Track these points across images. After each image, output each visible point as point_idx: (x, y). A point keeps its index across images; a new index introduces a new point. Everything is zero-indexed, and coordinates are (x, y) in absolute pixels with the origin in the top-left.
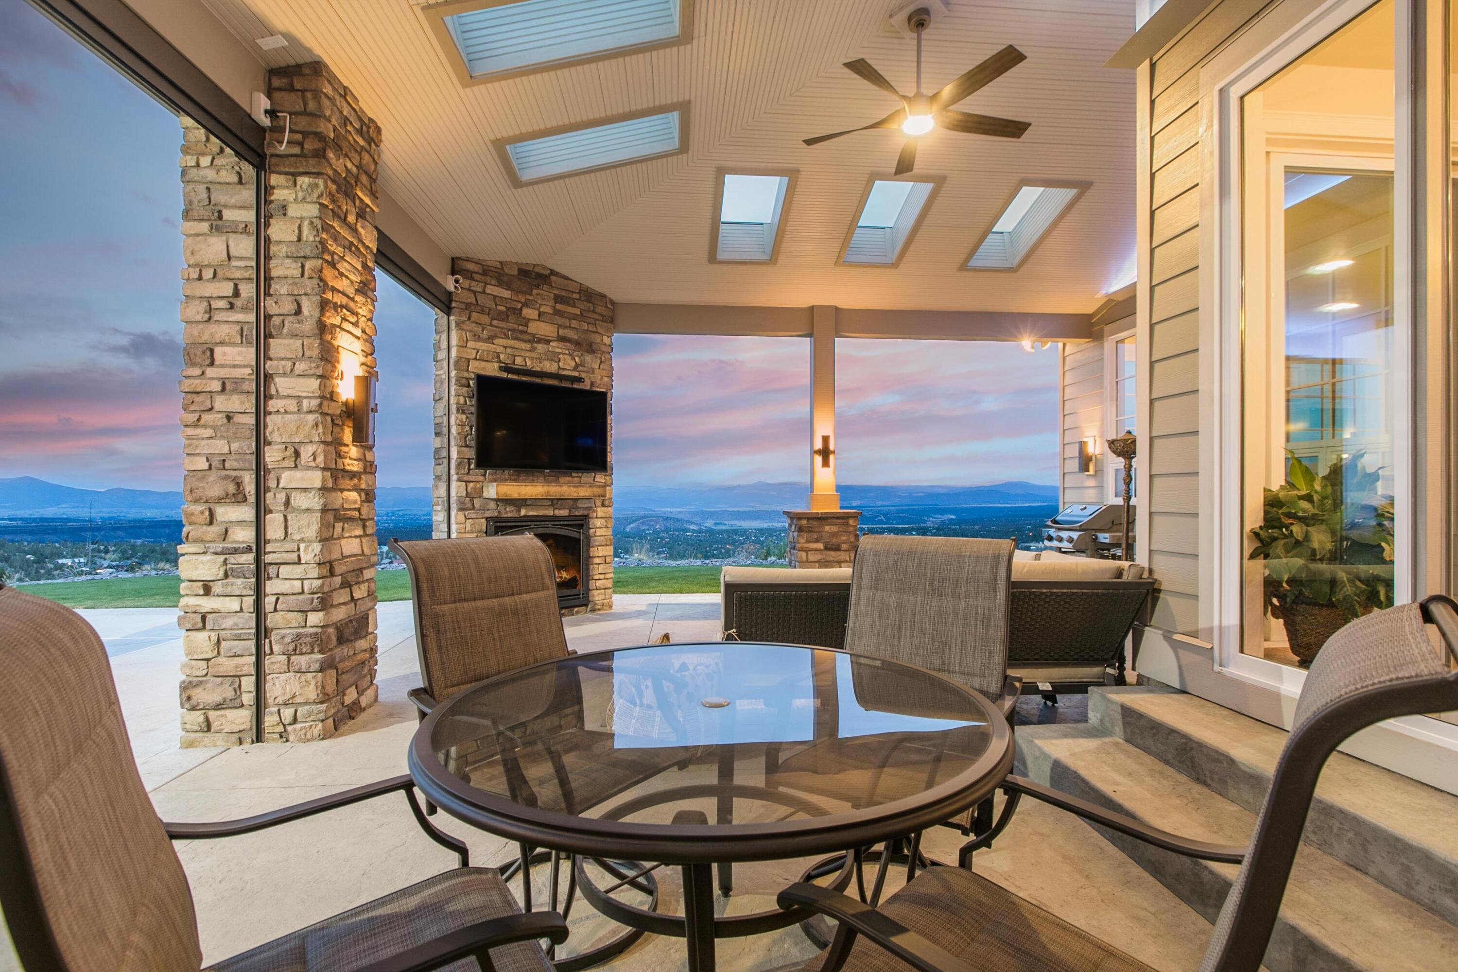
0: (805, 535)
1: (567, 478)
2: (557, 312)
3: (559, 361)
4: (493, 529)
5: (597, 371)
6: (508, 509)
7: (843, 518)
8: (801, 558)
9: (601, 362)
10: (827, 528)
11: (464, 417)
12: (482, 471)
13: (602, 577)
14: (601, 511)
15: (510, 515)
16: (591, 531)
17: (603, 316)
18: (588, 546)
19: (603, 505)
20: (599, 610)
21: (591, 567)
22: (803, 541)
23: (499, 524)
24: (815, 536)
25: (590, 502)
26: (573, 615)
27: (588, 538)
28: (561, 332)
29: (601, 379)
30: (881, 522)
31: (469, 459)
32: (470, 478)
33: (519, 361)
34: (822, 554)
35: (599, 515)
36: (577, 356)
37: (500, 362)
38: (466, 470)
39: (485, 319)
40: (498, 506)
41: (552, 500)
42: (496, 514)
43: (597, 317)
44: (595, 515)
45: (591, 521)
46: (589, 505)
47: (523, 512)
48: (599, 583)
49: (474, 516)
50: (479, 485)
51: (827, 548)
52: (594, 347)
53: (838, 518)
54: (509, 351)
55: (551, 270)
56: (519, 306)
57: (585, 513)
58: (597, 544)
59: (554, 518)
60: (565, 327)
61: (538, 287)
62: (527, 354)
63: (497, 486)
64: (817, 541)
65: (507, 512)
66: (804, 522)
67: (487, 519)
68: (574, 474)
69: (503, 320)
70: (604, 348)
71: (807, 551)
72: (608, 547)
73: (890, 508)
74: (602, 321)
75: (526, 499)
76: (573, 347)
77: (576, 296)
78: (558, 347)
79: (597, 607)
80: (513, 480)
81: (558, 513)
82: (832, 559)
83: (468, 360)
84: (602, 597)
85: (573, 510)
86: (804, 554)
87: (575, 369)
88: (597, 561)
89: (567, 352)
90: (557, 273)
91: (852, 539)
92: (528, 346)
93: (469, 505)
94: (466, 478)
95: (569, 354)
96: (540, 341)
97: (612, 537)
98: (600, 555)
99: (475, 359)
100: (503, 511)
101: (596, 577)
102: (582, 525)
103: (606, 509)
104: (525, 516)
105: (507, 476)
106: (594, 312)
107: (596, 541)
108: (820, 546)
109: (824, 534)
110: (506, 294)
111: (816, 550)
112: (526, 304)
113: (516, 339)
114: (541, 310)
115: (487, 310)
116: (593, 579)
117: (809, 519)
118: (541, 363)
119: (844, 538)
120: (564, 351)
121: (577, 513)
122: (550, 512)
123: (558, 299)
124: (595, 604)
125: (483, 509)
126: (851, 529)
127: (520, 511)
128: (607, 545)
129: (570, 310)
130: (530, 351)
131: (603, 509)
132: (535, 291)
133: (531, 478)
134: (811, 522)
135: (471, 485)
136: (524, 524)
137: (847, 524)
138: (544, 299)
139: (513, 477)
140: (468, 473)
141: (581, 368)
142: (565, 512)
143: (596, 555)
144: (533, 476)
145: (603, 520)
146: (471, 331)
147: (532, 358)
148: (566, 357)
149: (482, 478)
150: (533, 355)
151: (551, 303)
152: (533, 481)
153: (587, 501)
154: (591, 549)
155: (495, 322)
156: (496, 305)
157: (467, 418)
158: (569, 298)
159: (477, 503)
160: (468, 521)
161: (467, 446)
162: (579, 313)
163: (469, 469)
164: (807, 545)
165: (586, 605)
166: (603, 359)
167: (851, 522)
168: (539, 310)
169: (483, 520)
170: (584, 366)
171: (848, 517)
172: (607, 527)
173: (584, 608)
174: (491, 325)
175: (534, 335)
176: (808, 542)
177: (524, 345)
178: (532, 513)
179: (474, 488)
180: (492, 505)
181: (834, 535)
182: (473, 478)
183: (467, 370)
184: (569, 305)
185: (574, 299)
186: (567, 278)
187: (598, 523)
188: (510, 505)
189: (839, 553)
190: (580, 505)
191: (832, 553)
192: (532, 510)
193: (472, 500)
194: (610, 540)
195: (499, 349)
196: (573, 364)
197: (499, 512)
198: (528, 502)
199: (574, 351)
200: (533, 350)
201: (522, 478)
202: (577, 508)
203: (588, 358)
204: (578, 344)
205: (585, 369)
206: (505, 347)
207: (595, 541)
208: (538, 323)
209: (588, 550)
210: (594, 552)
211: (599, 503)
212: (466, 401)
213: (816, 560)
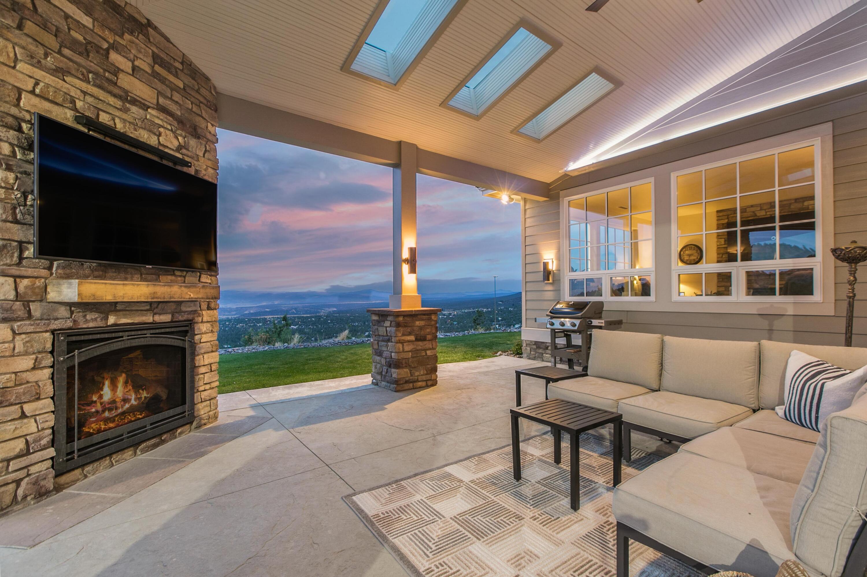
0: (401, 329)
1: (170, 277)
2: (155, 75)
3: (160, 135)
4: (64, 347)
5: (202, 160)
6: (88, 317)
7: (428, 315)
8: (399, 349)
9: (206, 151)
10: (417, 323)
11: (11, 176)
12: (45, 263)
13: (207, 387)
14: (206, 315)
15: (91, 325)
16: (197, 337)
17: (208, 101)
18: (194, 354)
19: (209, 308)
20: (205, 424)
21: (197, 378)
22: (400, 335)
23: (74, 338)
24: (409, 330)
25: (195, 305)
26: (176, 438)
27: (193, 345)
28: (161, 100)
29: (206, 170)
30: (293, 313)
31: (20, 243)
32: (23, 271)
33: (104, 118)
34: (413, 344)
35: (205, 319)
36: (181, 135)
37: (76, 110)
38: (15, 259)
39: (52, 42)
40: (72, 313)
41: (151, 303)
42: (69, 324)
43: (202, 99)
44: (200, 319)
45: (196, 327)
46: (193, 308)
47: (112, 320)
48: (204, 395)
49: (31, 329)
50: (39, 283)
51: (417, 340)
52: (199, 131)
53: (424, 315)
54: (89, 99)
55: (148, 20)
56: (105, 46)
57: (190, 317)
58: (203, 351)
59: (154, 326)
60: (166, 97)
61: (131, 33)
62: (118, 113)
63: (79, 284)
64: (410, 334)
65: (87, 321)
66: (401, 319)
67: (53, 332)
68: (178, 273)
69: (80, 54)
70: (209, 136)
71: (402, 342)
72: (213, 354)
73: (299, 305)
74: (206, 106)
75: (116, 303)
76: (175, 123)
77: (178, 65)
78: (158, 117)
79: (203, 422)
80: (96, 277)
81: (159, 318)
82: (420, 348)
83: (20, 91)
84: (208, 409)
85: (177, 315)
86: (400, 346)
87: (179, 148)
88: (202, 370)
89: (170, 128)
90: (156, 27)
91: (434, 331)
92: (119, 103)
93: (21, 313)
94: (15, 271)
95: (172, 130)
96: (134, 102)
97: (217, 342)
98: (206, 363)
99: (33, 92)
100: (81, 320)
101: (201, 389)
102: (187, 332)
103: (212, 311)
104: (115, 325)
105: (87, 272)
106: (198, 91)
107: (203, 347)
108: (412, 338)
109: (415, 328)
110: (87, 21)
111: (409, 341)
112: (113, 47)
113: (100, 87)
114: (137, 63)
115: (54, 29)
116: (198, 391)
117: (404, 316)
118: (135, 130)
119: (428, 330)
120: (165, 125)
121: (180, 318)
122: (148, 318)
123: (156, 58)
124: (201, 419)
125: (47, 318)
126: (433, 323)
127: (107, 319)
128: (212, 351)
129: (171, 78)
130: (120, 110)
131: (208, 312)
132: (127, 36)
133: (122, 275)
134: (406, 318)
135: (26, 282)
136: (113, 335)
137: (430, 319)
138: (140, 52)
139: (96, 273)
140: (19, 264)
141: (184, 151)
142: (166, 318)
143: (202, 363)
144: (126, 272)
145: (209, 325)
146: (23, 48)
147: (124, 121)
148: (168, 132)
149: (44, 273)
150: (125, 116)
151: (150, 60)
152: (126, 279)
153: (192, 304)
154: (197, 358)
155: (66, 52)
156: (69, 29)
157: (17, 178)
158: (171, 65)
159: (36, 309)
160: (17, 338)
161: (16, 222)
162: (182, 86)
163: (21, 258)
164: (404, 338)
165: (191, 423)
166: (208, 148)
167: (433, 317)
168: (133, 62)
169: (48, 335)
170: (187, 149)
171: (431, 314)
172: (212, 331)
173: (188, 426)
174: (59, 52)
175: (126, 92)
176: (403, 335)
177: (112, 100)
178: (123, 321)
179: (32, 287)
180: (63, 312)
181: (421, 328)
182: (30, 272)
183: (17, 105)
184: (170, 72)
185: (176, 68)
186: (168, 40)
187: (204, 327)
188: (91, 311)
189: (425, 343)
190: (184, 309)
191: (420, 343)
192: (125, 316)
193: (26, 304)
194: (216, 345)
195: (73, 92)
196: (176, 144)
197: (75, 321)
198: (119, 307)
199: (177, 129)
200: (126, 110)
201: (110, 274)
202: (180, 312)
203: (193, 142)
204: (181, 122)
205: (190, 154)
206: (85, 93)
207: (200, 348)
208: (132, 77)
209: (193, 360)
210: (200, 360)
211: (204, 306)
212: (14, 152)
213: (410, 350)
